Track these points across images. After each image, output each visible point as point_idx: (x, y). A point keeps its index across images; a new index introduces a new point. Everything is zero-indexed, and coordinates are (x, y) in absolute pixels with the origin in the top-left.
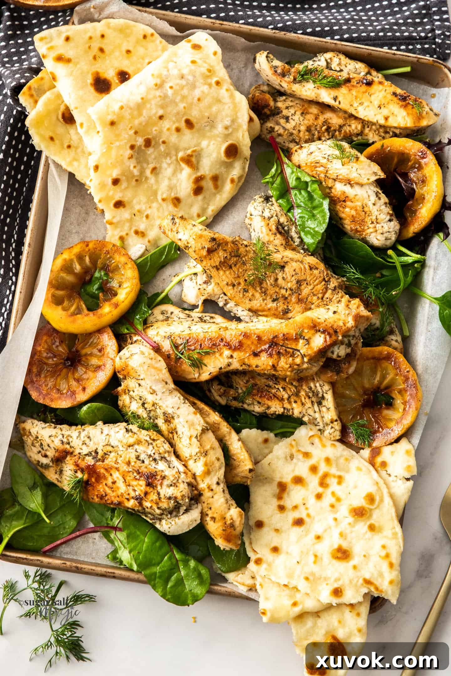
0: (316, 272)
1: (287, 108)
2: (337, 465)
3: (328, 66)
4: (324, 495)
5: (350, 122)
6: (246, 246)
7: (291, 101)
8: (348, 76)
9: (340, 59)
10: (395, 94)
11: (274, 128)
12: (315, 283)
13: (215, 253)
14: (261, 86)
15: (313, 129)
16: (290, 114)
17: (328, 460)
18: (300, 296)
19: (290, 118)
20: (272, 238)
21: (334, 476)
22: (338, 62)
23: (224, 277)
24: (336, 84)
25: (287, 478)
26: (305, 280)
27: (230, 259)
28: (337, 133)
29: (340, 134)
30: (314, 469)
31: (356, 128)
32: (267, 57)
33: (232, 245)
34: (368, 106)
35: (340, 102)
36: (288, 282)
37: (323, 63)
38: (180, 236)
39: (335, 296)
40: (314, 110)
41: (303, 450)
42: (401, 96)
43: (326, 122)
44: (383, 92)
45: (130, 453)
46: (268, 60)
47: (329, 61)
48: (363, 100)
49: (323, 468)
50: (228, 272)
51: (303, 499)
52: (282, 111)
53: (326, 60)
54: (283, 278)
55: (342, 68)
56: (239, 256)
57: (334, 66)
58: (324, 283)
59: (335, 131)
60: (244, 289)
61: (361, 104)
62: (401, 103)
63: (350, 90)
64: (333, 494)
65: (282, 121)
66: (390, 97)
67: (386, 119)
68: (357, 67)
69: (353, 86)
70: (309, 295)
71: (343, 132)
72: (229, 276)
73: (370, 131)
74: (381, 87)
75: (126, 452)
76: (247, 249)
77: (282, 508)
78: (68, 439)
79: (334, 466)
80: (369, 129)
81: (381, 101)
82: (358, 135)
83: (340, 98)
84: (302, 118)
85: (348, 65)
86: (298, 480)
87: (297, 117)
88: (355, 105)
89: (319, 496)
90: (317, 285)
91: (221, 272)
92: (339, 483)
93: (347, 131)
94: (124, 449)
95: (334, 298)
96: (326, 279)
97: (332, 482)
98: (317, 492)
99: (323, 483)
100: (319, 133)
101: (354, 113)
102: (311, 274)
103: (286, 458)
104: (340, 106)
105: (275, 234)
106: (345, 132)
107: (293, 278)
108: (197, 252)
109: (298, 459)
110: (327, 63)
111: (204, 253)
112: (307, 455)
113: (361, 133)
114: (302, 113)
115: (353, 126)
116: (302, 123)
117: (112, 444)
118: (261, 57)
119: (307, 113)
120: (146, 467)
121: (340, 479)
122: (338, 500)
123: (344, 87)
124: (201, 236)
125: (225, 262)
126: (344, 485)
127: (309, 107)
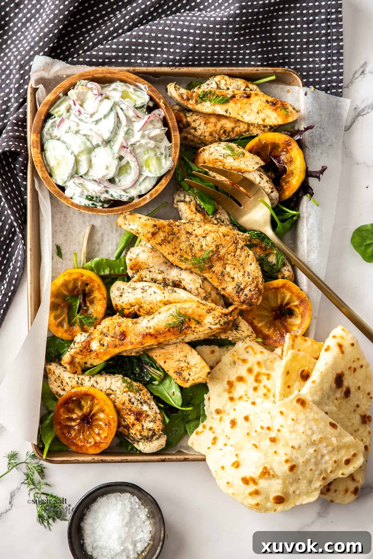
0: (228, 238)
1: (194, 121)
2: (266, 367)
3: (218, 87)
4: (259, 388)
5: (239, 124)
6: (178, 226)
7: (197, 115)
8: (233, 93)
9: (226, 80)
10: (267, 102)
11: (187, 137)
12: (228, 246)
13: (157, 235)
14: (174, 106)
15: (214, 133)
16: (196, 126)
17: (259, 363)
18: (219, 256)
19: (197, 128)
20: (194, 216)
21: (264, 374)
22: (225, 83)
23: (166, 250)
24: (225, 101)
25: (233, 378)
26: (221, 244)
27: (168, 237)
28: (231, 133)
29: (233, 134)
30: (250, 371)
31: (244, 128)
32: (175, 87)
33: (168, 227)
34: (250, 113)
35: (230, 114)
36: (210, 247)
37: (214, 86)
38: (132, 227)
39: (243, 253)
40: (213, 120)
41: (241, 357)
42: (272, 102)
43: (222, 127)
44: (259, 101)
45: (124, 396)
46: (176, 90)
47: (218, 83)
48: (246, 109)
49: (256, 369)
50: (168, 246)
51: (245, 392)
52: (191, 124)
53: (216, 83)
54: (206, 244)
55: (229, 86)
56: (174, 234)
57: (222, 86)
58: (234, 245)
59: (230, 132)
60: (181, 255)
61: (245, 112)
62: (272, 108)
63: (236, 103)
64: (265, 387)
65: (193, 131)
66: (264, 104)
67: (264, 120)
68: (238, 84)
69: (237, 100)
70: (225, 254)
71: (235, 131)
72: (169, 248)
73: (254, 127)
74: (257, 98)
75: (122, 396)
76: (179, 228)
77: (232, 399)
78: (82, 382)
79: (264, 367)
80: (253, 127)
81: (258, 108)
82: (246, 132)
83: (230, 110)
84: (205, 127)
85: (231, 84)
86: (240, 379)
87: (202, 127)
88: (241, 113)
89: (255, 389)
90: (230, 247)
91: (163, 247)
92: (268, 379)
93: (238, 131)
94: (121, 394)
95: (243, 254)
96: (236, 242)
97: (263, 378)
98: (253, 386)
99: (257, 380)
100: (218, 135)
101: (241, 119)
102: (225, 240)
103: (231, 364)
104: (231, 116)
105: (196, 213)
106: (237, 132)
107: (213, 244)
108: (145, 236)
109: (239, 364)
110: (217, 84)
111: (150, 235)
112: (244, 361)
113: (248, 130)
114: (205, 123)
115: (242, 127)
116: (206, 131)
117: (113, 389)
118: (171, 88)
119: (208, 123)
120: (136, 408)
121: (268, 376)
122: (269, 390)
123: (231, 101)
124: (146, 225)
125: (165, 240)
126: (271, 380)
127: (209, 118)
